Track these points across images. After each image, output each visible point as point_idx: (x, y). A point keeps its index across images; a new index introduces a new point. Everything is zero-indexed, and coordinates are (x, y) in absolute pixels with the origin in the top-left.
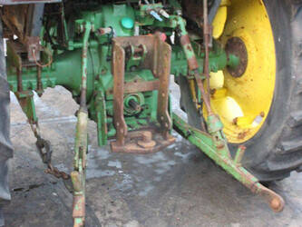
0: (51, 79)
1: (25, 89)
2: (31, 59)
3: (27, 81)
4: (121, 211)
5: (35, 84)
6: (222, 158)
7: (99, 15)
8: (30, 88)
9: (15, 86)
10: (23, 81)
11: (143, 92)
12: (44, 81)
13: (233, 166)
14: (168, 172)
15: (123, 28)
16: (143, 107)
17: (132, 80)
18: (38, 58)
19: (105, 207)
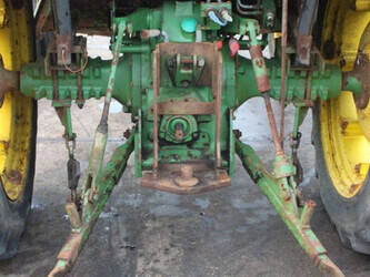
0: (95, 88)
1: (61, 97)
2: (59, 62)
3: (66, 87)
4: (170, 263)
5: (74, 92)
6: (289, 213)
7: (157, 13)
8: (69, 97)
9: (50, 93)
10: (60, 87)
12: (86, 89)
13: (298, 227)
14: (262, 222)
15: (183, 32)
16: (195, 135)
17: (182, 98)
18: (69, 61)
19: (154, 254)
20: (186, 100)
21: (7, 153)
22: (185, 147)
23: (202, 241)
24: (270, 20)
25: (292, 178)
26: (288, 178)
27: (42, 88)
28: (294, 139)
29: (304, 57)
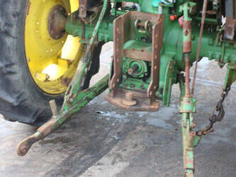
4: (132, 153)
9: (80, 34)
10: (86, 32)
11: (145, 61)
16: (146, 74)
17: (140, 49)
18: (85, 16)
19: (127, 146)
20: (142, 51)
21: (69, 67)
22: (141, 81)
23: (162, 146)
24: (215, 5)
25: (191, 114)
26: (188, 113)
27: (77, 30)
28: (224, 90)
29: (230, 34)
